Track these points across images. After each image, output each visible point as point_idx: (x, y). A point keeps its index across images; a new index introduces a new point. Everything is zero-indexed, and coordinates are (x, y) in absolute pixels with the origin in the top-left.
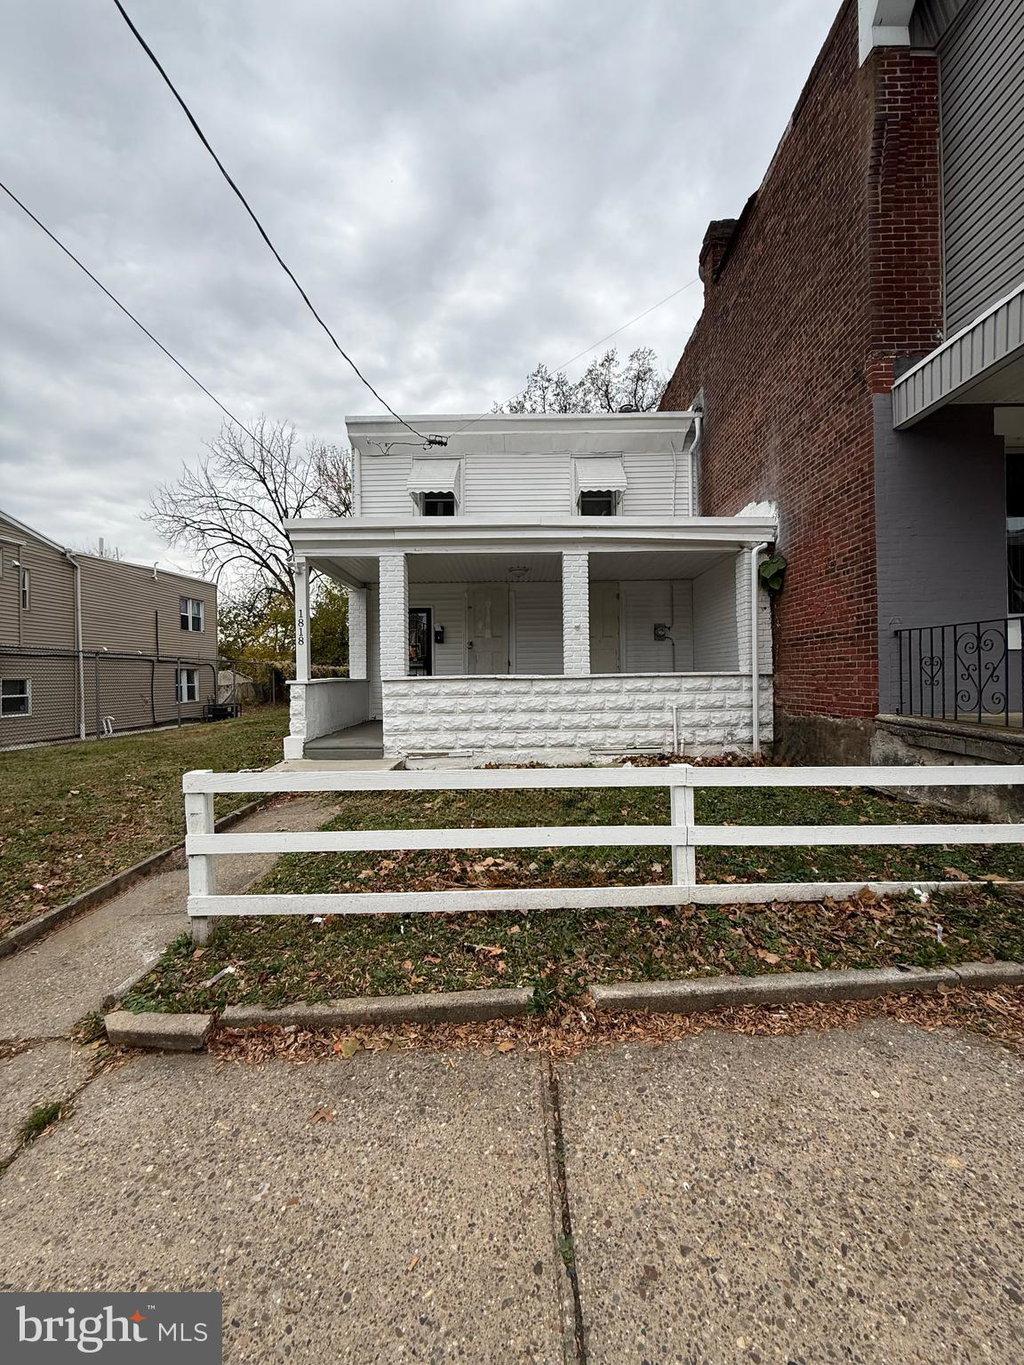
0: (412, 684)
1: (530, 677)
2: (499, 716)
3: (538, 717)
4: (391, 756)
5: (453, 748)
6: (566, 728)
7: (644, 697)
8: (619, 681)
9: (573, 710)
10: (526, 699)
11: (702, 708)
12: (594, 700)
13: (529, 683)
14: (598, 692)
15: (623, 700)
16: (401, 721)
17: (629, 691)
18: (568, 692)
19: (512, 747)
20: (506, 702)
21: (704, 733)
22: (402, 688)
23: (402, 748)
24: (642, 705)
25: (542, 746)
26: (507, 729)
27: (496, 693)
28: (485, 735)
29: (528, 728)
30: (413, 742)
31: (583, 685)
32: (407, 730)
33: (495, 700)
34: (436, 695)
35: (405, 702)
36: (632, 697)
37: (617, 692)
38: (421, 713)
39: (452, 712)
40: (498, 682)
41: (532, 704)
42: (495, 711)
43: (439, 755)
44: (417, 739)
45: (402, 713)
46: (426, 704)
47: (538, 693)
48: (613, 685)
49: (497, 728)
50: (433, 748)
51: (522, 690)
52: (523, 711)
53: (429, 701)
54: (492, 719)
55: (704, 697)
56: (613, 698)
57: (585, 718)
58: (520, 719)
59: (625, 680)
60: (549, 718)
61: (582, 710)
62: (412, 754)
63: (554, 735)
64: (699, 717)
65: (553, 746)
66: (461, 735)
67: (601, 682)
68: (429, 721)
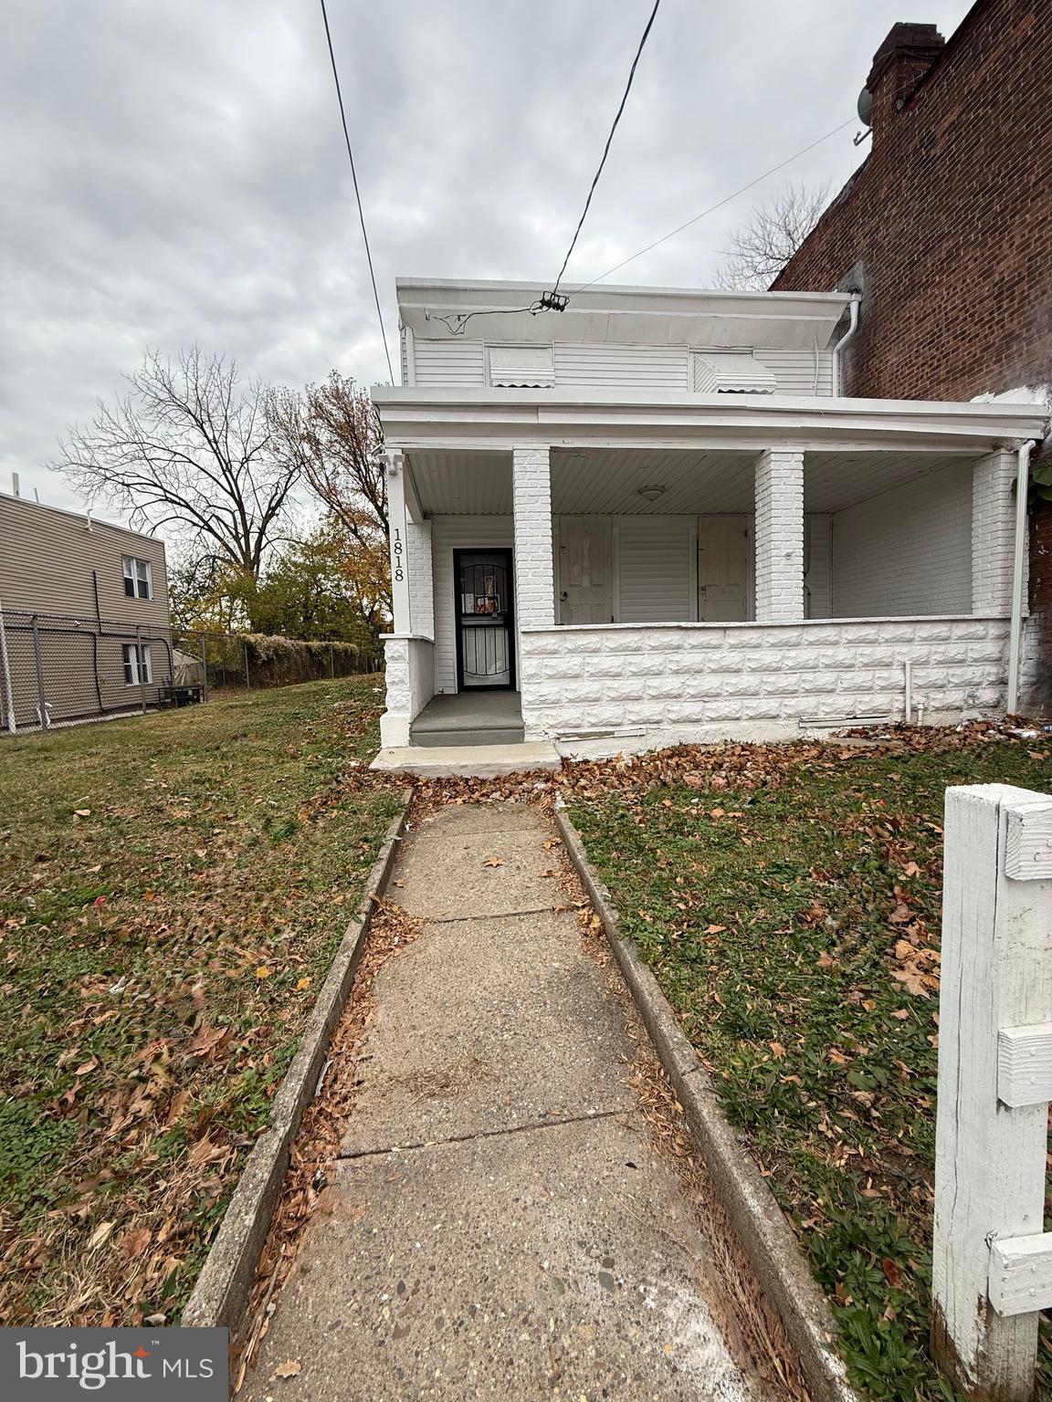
0: (563, 636)
1: (724, 624)
2: (682, 679)
3: (733, 679)
4: (534, 738)
5: (619, 725)
6: (770, 693)
7: (868, 650)
8: (838, 629)
9: (777, 670)
10: (716, 655)
11: (940, 662)
12: (806, 655)
13: (721, 633)
14: (811, 644)
15: (843, 654)
16: (549, 689)
17: (850, 642)
18: (772, 645)
19: (697, 721)
20: (690, 659)
21: (941, 695)
22: (549, 642)
23: (551, 726)
24: (866, 660)
25: (737, 719)
26: (692, 696)
27: (678, 647)
28: (662, 705)
29: (718, 695)
30: (566, 717)
31: (791, 635)
32: (558, 701)
33: (676, 657)
34: (596, 651)
35: (553, 662)
36: (853, 650)
37: (836, 643)
38: (576, 677)
39: (619, 675)
40: (681, 633)
41: (726, 662)
42: (677, 672)
43: (601, 735)
44: (570, 714)
45: (550, 677)
46: (583, 664)
47: (733, 647)
48: (829, 633)
49: (679, 696)
50: (593, 725)
51: (714, 642)
52: (714, 671)
53: (588, 660)
54: (670, 684)
55: (942, 648)
56: (830, 651)
57: (793, 679)
58: (710, 682)
59: (846, 628)
60: (746, 681)
61: (791, 668)
62: (565, 735)
63: (753, 703)
64: (936, 674)
65: (751, 718)
66: (630, 706)
67: (815, 630)
68: (587, 687)
